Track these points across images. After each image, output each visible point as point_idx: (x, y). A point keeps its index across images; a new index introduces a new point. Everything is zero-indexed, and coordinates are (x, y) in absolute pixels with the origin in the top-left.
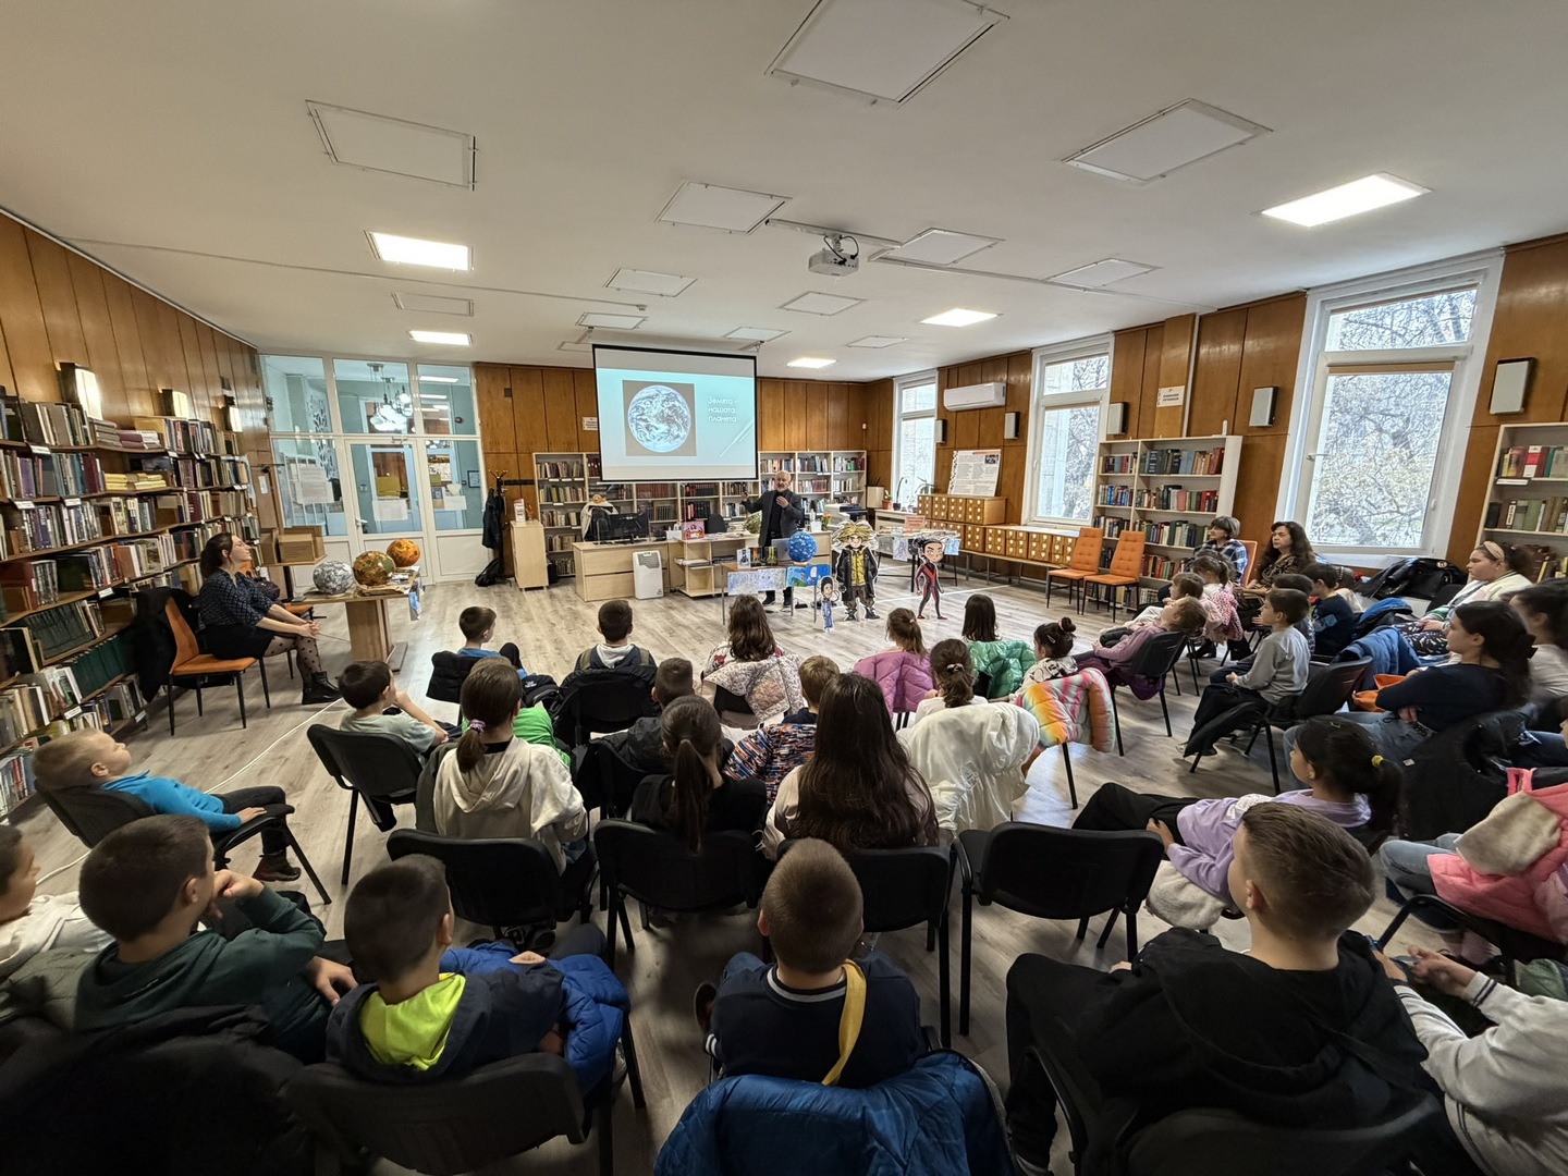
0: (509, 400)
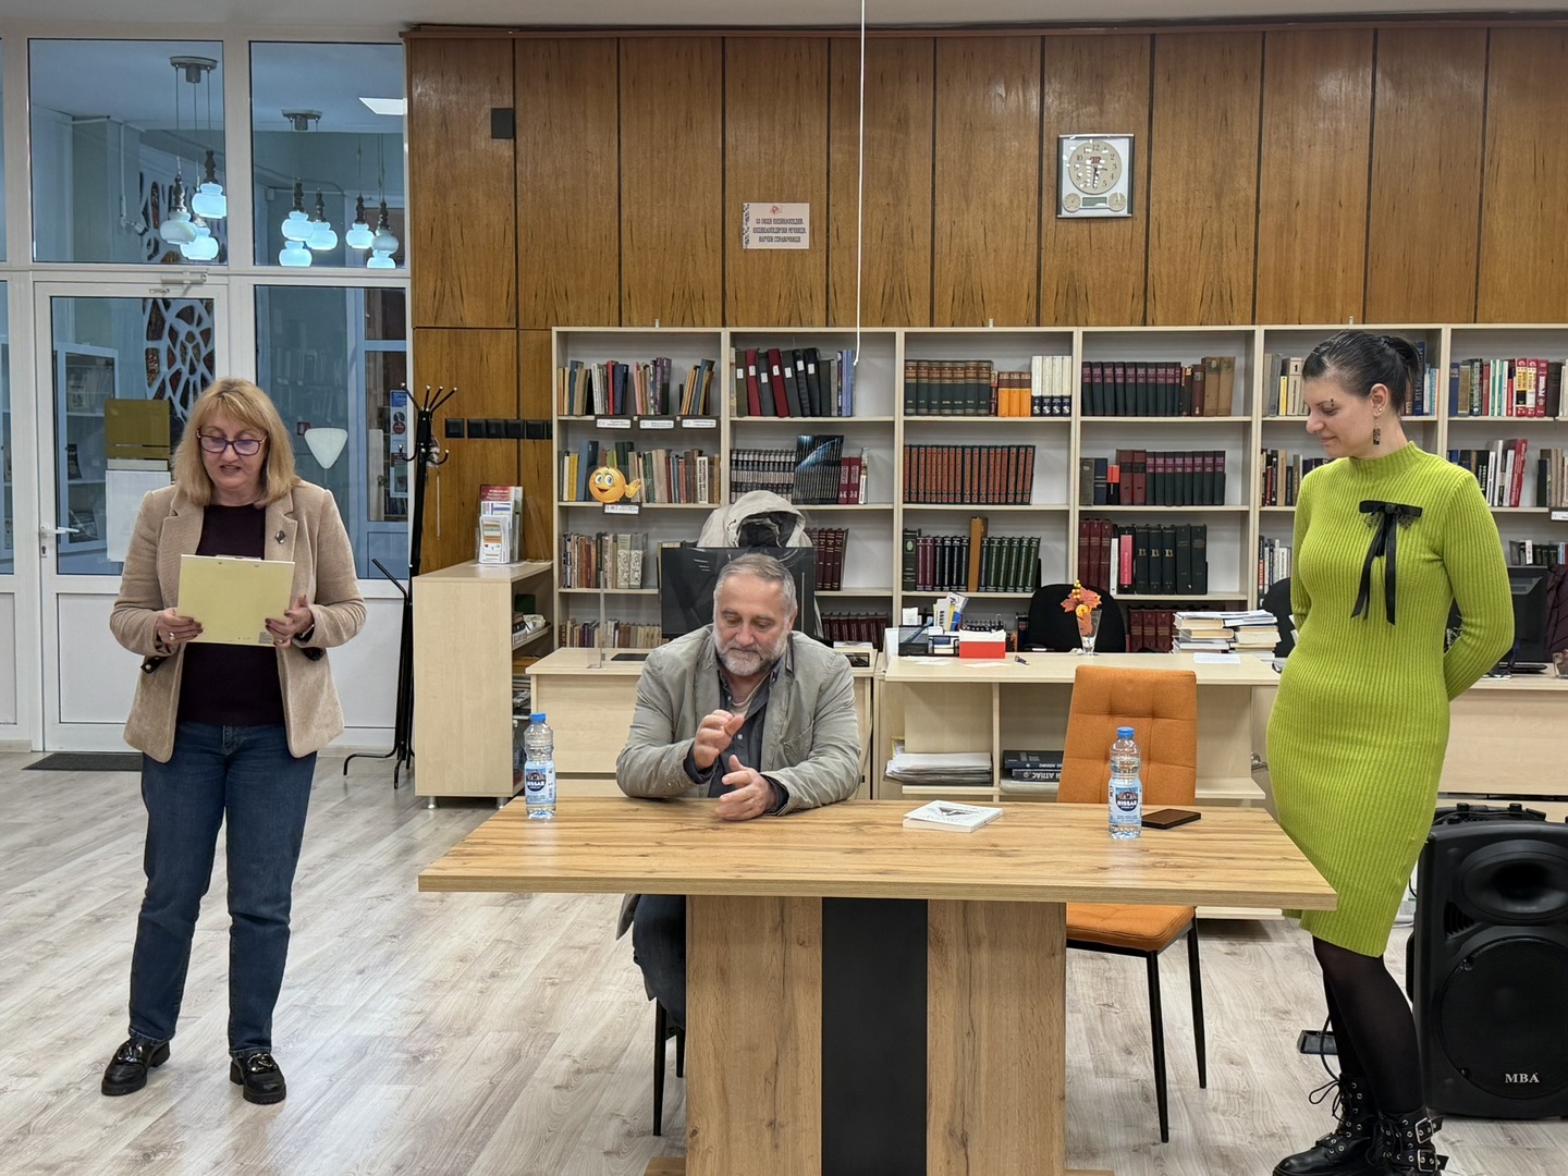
0: (504, 148)
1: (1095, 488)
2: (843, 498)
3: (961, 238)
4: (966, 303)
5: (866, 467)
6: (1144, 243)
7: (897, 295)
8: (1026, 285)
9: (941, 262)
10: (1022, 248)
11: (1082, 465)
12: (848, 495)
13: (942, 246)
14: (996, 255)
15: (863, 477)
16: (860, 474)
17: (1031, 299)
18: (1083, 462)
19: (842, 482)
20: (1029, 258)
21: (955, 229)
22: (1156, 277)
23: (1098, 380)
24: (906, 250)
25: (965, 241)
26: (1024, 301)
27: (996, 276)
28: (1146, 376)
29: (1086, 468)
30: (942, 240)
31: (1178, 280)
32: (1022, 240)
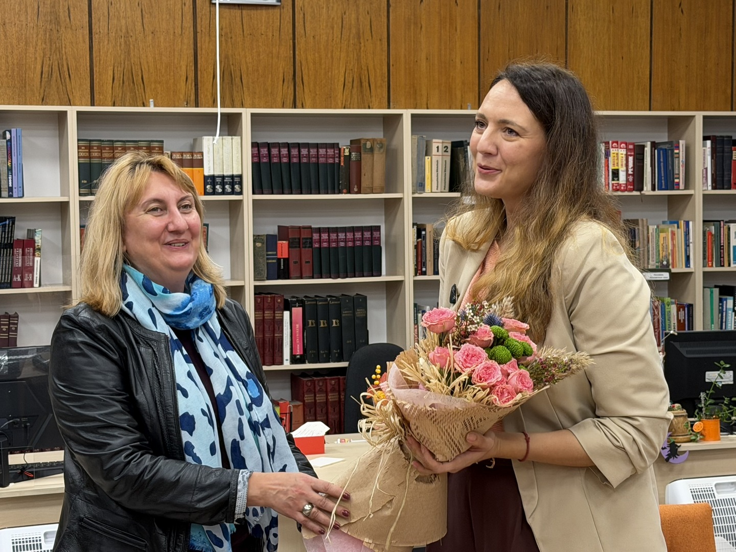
1: (267, 263)
2: (17, 281)
3: (118, 19)
4: (126, 83)
5: (39, 249)
6: (291, 31)
7: (56, 74)
8: (184, 68)
9: (99, 43)
10: (178, 31)
11: (254, 242)
12: (22, 278)
13: (100, 27)
14: (153, 38)
15: (37, 259)
16: (34, 255)
17: (189, 81)
18: (256, 239)
19: (16, 265)
20: (186, 41)
21: (112, 10)
22: (304, 63)
23: (265, 160)
24: (63, 29)
25: (123, 22)
26: (183, 84)
27: (154, 58)
28: (308, 156)
29: (259, 245)
30: (99, 20)
31: (323, 67)
32: (178, 23)
